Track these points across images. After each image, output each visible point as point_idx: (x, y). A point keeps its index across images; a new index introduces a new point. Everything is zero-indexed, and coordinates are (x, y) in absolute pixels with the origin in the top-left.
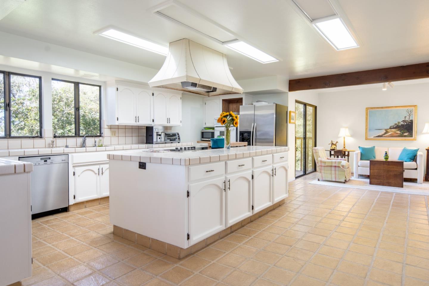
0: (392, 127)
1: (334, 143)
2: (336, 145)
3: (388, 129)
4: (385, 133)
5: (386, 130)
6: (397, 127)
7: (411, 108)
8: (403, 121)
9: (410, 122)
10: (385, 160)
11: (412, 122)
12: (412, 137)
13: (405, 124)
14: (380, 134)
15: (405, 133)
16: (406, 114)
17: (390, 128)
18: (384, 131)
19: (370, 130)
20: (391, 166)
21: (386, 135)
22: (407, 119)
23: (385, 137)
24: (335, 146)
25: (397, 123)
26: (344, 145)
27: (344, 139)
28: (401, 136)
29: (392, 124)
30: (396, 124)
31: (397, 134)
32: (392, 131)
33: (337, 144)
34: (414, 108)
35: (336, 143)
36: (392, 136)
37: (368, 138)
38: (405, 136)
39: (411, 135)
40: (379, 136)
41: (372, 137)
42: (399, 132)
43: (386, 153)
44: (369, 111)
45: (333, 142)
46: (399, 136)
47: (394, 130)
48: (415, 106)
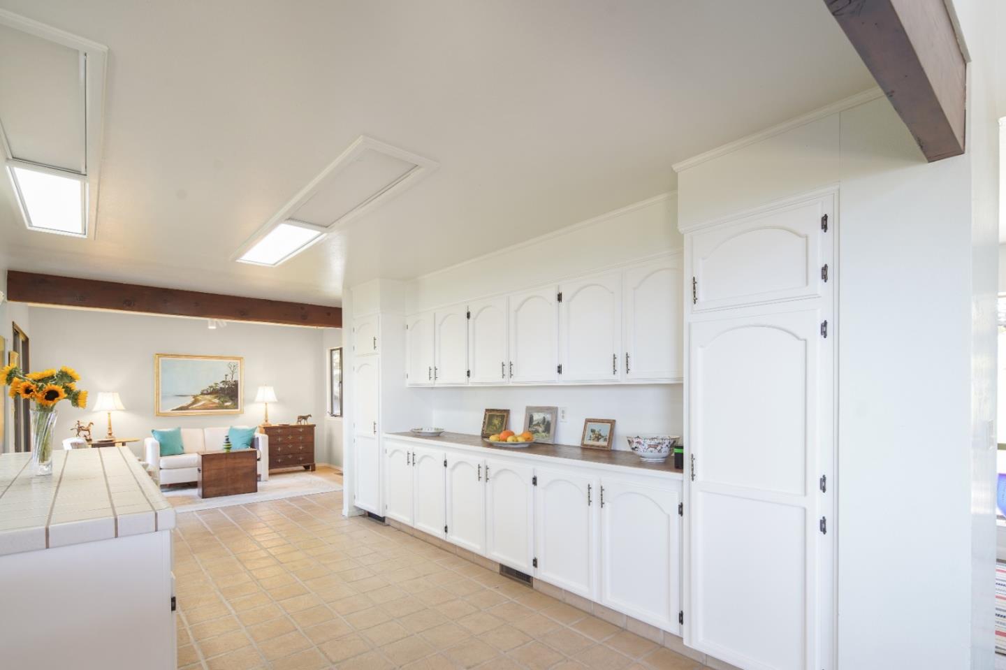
0: (205, 392)
1: (86, 426)
2: (88, 430)
3: (197, 396)
4: (194, 403)
5: (195, 397)
6: (214, 392)
7: (235, 361)
8: (224, 381)
9: (233, 385)
10: (225, 451)
11: (236, 384)
12: (237, 408)
13: (227, 386)
14: (184, 404)
15: (226, 402)
16: (228, 372)
17: (202, 394)
18: (191, 400)
19: (163, 398)
20: (238, 461)
21: (194, 406)
22: (229, 378)
23: (193, 409)
24: (87, 433)
25: (214, 385)
26: (110, 429)
27: (109, 416)
28: (221, 407)
29: (205, 386)
30: (211, 387)
31: (214, 403)
32: (205, 399)
33: (92, 429)
34: (239, 361)
35: (89, 425)
36: (205, 408)
37: (161, 411)
38: (227, 408)
39: (236, 406)
40: (181, 409)
41: (169, 411)
42: (216, 401)
43: (227, 439)
44: (162, 360)
45: (81, 425)
46: (217, 408)
47: (208, 397)
48: (240, 359)
